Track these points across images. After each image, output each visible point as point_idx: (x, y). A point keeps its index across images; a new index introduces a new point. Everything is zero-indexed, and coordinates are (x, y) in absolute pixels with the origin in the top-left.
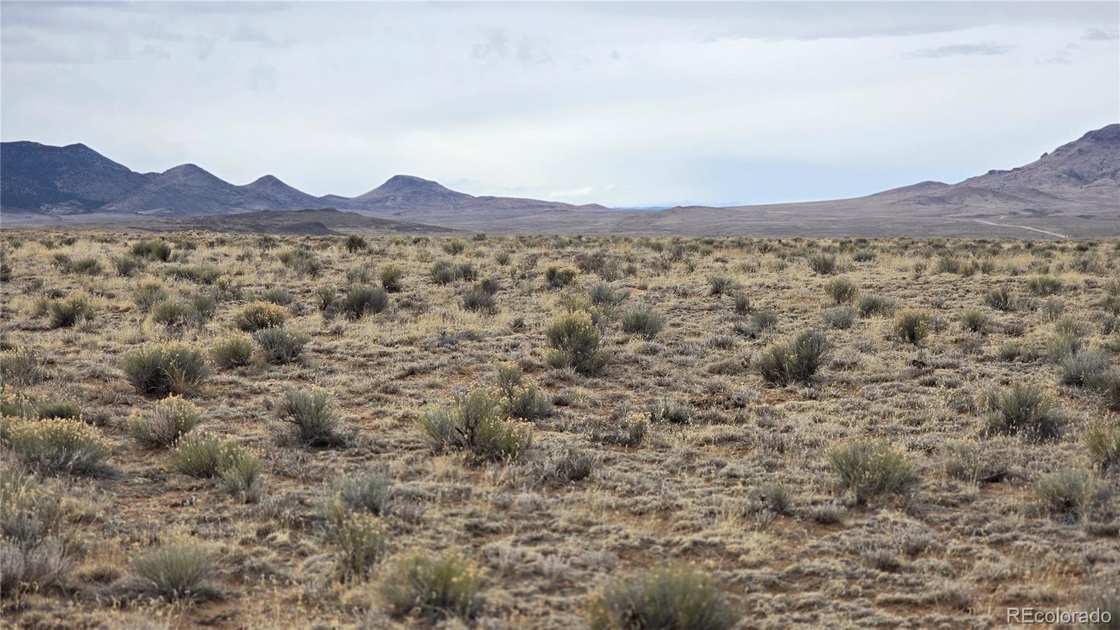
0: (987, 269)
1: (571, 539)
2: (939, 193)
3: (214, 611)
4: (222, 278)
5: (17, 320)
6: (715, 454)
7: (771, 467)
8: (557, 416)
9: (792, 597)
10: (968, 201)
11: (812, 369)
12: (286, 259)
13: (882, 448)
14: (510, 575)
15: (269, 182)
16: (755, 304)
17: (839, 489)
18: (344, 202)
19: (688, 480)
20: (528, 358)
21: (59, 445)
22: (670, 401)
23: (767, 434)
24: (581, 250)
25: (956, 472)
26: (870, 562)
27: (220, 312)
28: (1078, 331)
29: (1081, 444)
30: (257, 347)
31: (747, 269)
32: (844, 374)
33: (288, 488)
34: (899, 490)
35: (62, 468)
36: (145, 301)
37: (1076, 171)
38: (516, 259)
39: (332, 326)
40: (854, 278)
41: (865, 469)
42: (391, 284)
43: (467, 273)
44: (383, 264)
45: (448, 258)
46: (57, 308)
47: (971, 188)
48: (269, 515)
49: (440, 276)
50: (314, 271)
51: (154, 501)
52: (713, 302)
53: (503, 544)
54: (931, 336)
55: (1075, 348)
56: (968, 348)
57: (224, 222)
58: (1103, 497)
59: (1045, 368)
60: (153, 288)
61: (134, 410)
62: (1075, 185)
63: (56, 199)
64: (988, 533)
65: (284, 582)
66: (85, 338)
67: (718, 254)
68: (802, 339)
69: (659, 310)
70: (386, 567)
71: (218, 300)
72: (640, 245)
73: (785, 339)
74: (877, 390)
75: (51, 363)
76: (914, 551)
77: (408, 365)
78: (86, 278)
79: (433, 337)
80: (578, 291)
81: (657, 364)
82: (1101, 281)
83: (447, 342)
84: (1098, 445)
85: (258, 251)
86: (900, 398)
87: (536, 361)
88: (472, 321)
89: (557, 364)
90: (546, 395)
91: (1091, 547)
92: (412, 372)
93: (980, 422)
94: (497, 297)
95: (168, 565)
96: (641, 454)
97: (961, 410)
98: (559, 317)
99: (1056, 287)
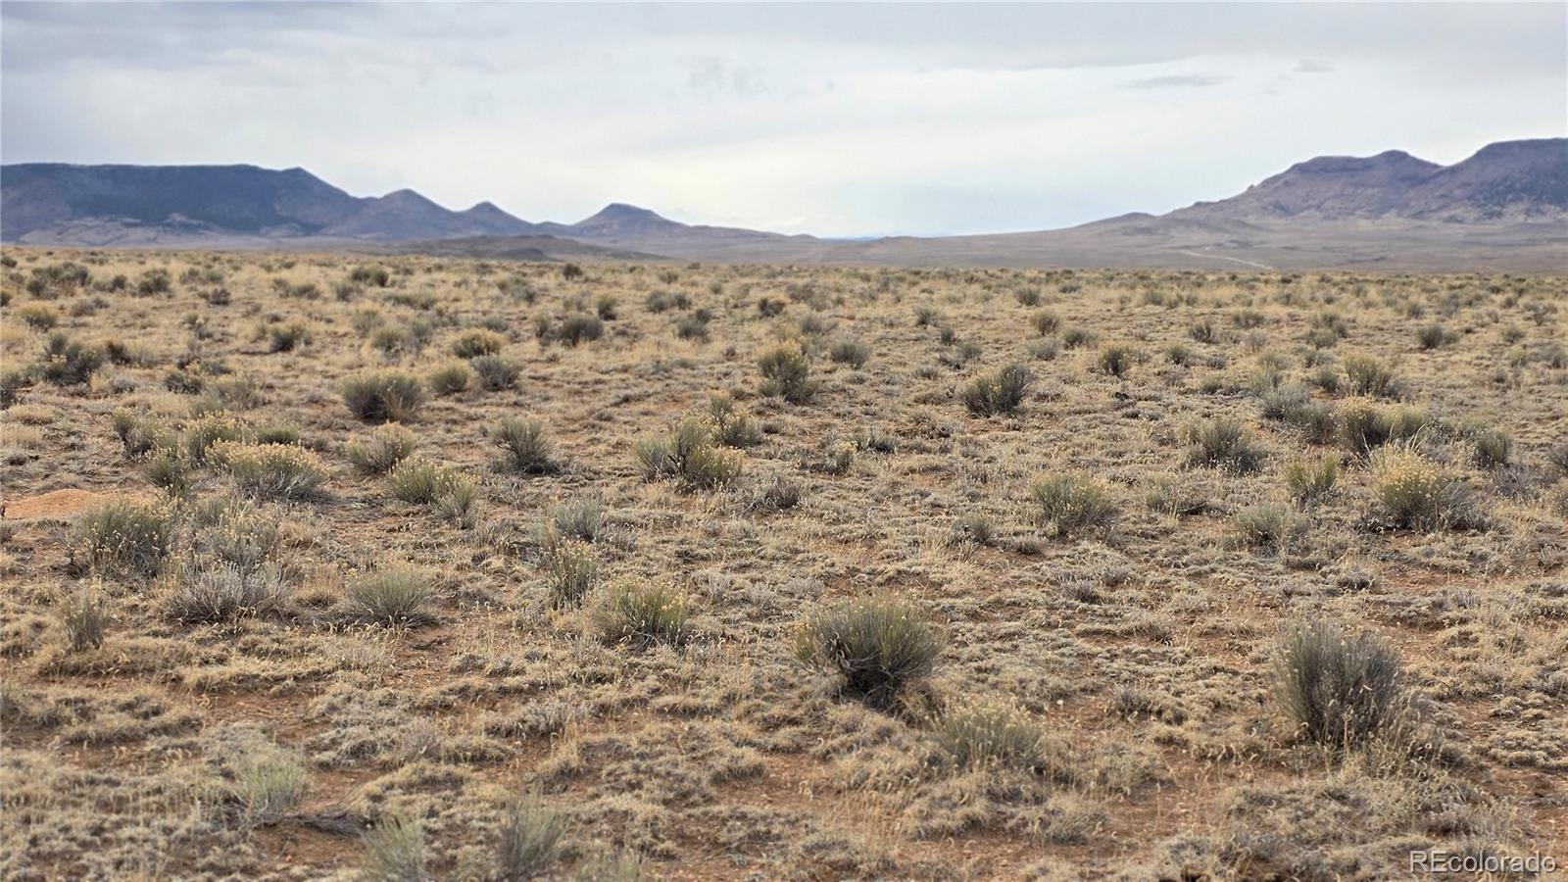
0: (1191, 302)
1: (778, 566)
2: (1145, 224)
3: (429, 636)
4: (440, 305)
5: (237, 344)
6: (919, 482)
7: (973, 497)
8: (767, 443)
9: (993, 626)
10: (1174, 232)
11: (1015, 400)
12: (502, 286)
13: (1084, 479)
14: (718, 601)
15: (486, 208)
16: (958, 334)
17: (1040, 521)
18: (561, 229)
19: (893, 508)
20: (739, 386)
21: (278, 469)
22: (875, 430)
23: (971, 465)
24: (792, 280)
25: (1157, 505)
26: (1069, 593)
27: (437, 338)
28: (1279, 365)
29: (1280, 477)
30: (473, 374)
31: (952, 300)
32: (1048, 406)
33: (504, 514)
34: (1099, 523)
35: (280, 493)
36: (364, 325)
37: (1283, 203)
38: (729, 289)
39: (549, 353)
40: (1058, 310)
41: (1067, 500)
42: (607, 312)
43: (682, 302)
44: (599, 293)
45: (663, 287)
46: (276, 333)
47: (1177, 220)
48: (484, 541)
49: (657, 306)
50: (530, 298)
51: (371, 525)
52: (920, 332)
53: (713, 571)
54: (1134, 369)
55: (1276, 381)
56: (1172, 381)
57: (442, 247)
58: (1300, 531)
59: (1247, 401)
60: (371, 314)
61: (352, 435)
62: (1280, 217)
63: (276, 221)
64: (1186, 565)
65: (498, 608)
66: (303, 362)
67: (925, 285)
68: (1006, 371)
69: (866, 340)
70: (598, 594)
71: (435, 326)
72: (848, 275)
73: (989, 371)
74: (1080, 421)
75: (270, 387)
76: (1114, 583)
77: (623, 393)
78: (304, 302)
79: (648, 365)
80: (790, 320)
81: (864, 393)
82: (1303, 314)
83: (661, 370)
84: (1297, 479)
85: (474, 278)
86: (1102, 430)
87: (747, 389)
88: (686, 349)
89: (767, 392)
90: (756, 423)
91: (1291, 580)
92: (627, 400)
93: (1181, 455)
94: (710, 326)
95: (385, 591)
96: (847, 482)
97: (1163, 443)
98: (769, 347)
99: (1259, 320)
